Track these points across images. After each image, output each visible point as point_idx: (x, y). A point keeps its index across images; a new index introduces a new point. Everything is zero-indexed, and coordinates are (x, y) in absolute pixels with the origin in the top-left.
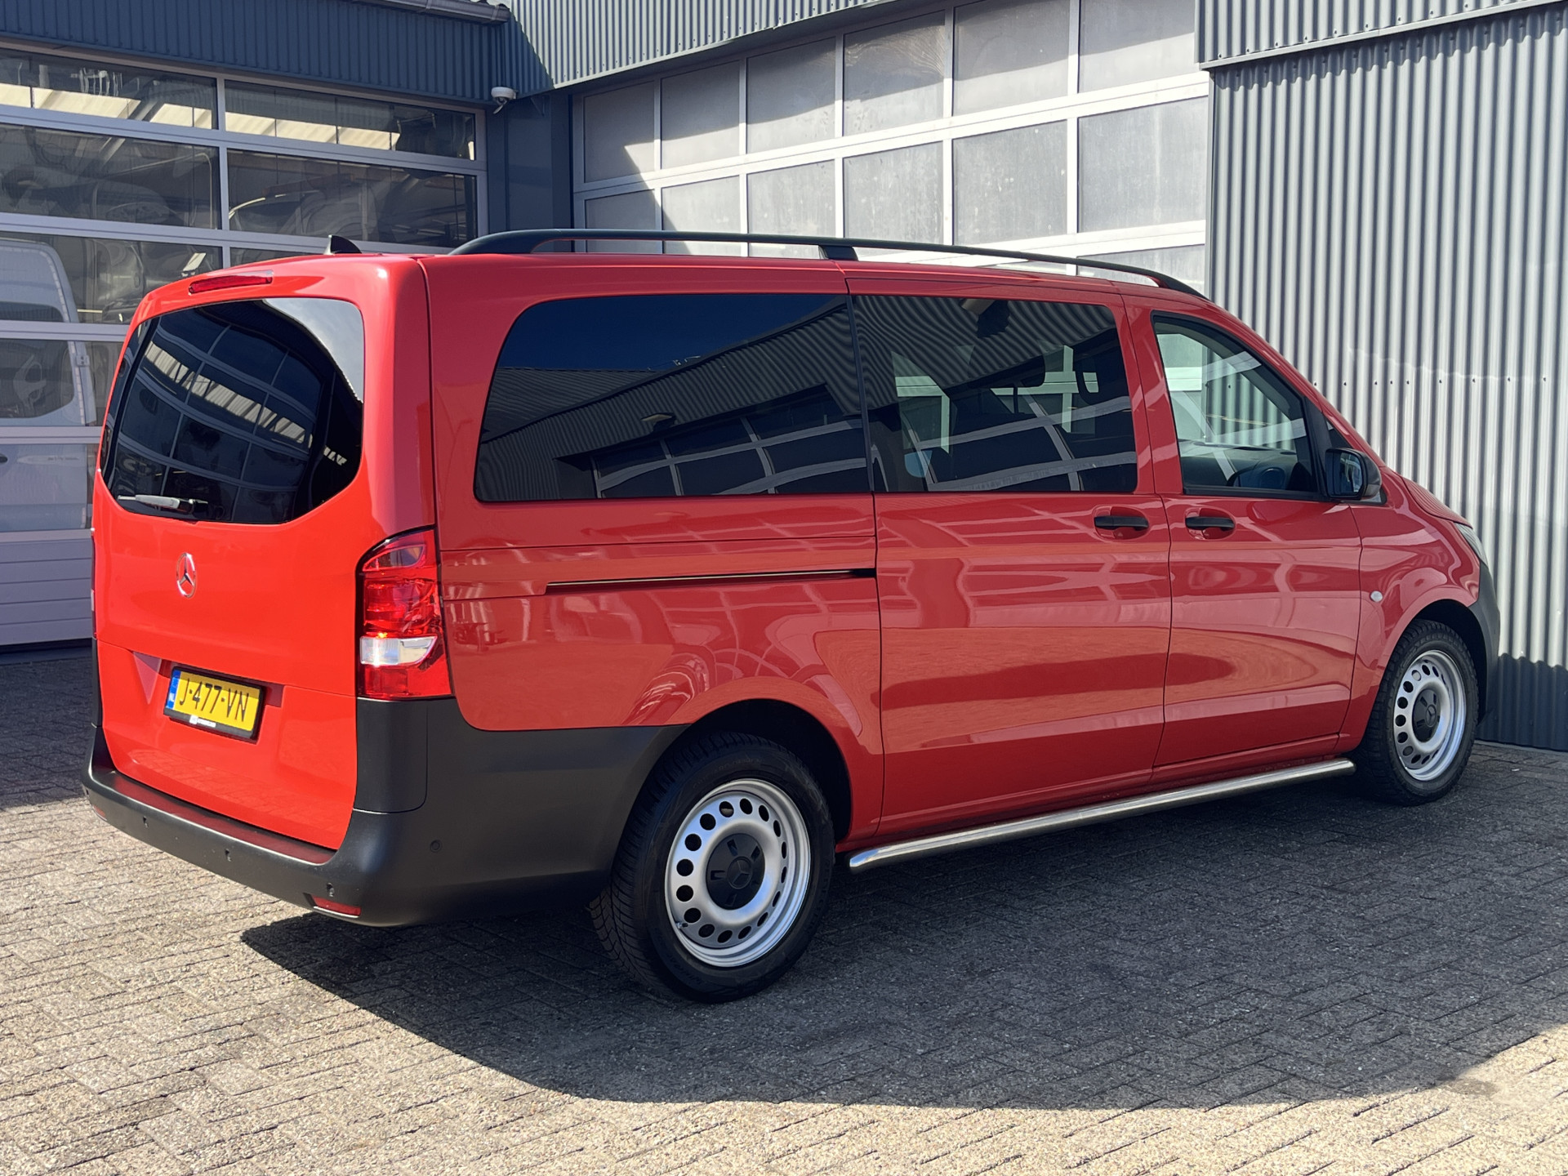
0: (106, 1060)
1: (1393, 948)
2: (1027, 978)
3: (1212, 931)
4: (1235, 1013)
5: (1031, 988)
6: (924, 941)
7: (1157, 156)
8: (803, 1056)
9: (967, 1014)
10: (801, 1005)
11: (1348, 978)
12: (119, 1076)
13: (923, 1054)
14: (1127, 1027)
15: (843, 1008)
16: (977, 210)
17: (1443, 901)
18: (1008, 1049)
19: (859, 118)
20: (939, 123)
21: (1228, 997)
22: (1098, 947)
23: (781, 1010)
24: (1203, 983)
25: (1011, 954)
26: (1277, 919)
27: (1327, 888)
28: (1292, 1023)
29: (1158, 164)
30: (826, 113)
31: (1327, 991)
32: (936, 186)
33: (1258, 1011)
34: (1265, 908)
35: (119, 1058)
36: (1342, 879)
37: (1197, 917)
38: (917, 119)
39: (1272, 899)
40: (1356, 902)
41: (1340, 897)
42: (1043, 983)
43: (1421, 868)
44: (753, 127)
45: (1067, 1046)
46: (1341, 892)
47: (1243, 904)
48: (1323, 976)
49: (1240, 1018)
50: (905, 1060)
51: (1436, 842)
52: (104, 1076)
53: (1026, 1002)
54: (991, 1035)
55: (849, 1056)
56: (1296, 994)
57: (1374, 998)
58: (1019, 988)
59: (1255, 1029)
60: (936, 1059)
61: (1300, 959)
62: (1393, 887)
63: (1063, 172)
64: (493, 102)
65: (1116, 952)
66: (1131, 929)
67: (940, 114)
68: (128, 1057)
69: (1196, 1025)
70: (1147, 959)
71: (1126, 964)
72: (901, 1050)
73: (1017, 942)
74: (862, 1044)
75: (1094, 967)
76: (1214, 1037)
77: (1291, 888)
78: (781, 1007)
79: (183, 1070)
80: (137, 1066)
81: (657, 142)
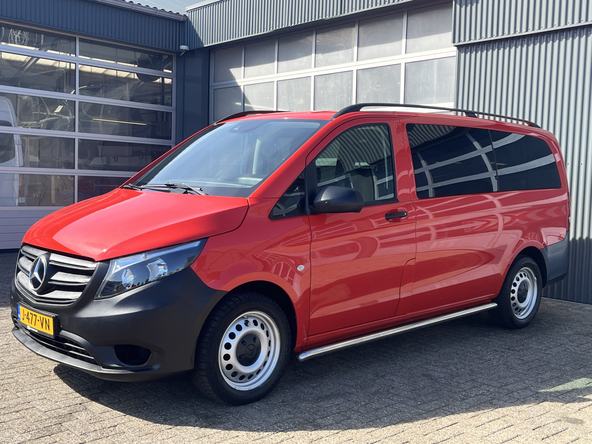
0: (46, 400)
1: (536, 371)
2: (399, 378)
3: (466, 363)
4: (481, 392)
5: (401, 382)
6: (358, 364)
7: (435, 78)
8: (319, 404)
9: (379, 391)
10: (314, 386)
11: (521, 381)
12: (52, 406)
13: (364, 404)
14: (441, 397)
15: (331, 387)
16: (365, 96)
17: (552, 355)
18: (397, 403)
19: (321, 61)
20: (352, 64)
21: (477, 387)
22: (424, 368)
23: (307, 388)
24: (466, 382)
25: (391, 370)
26: (490, 360)
27: (507, 349)
28: (503, 396)
29: (435, 81)
30: (308, 59)
31: (514, 385)
32: (350, 87)
33: (489, 392)
34: (485, 356)
35: (51, 399)
36: (512, 346)
37: (460, 358)
38: (344, 62)
39: (487, 352)
40: (519, 354)
41: (513, 352)
42: (406, 380)
43: (541, 343)
44: (280, 63)
45: (419, 403)
46: (513, 350)
47: (477, 354)
48: (511, 380)
49: (483, 394)
50: (358, 407)
51: (545, 334)
52: (46, 406)
53: (401, 387)
54: (389, 398)
55: (336, 405)
56: (503, 386)
57: (532, 388)
58: (397, 382)
59: (489, 398)
60: (370, 406)
61: (502, 374)
62: (532, 349)
63: (399, 83)
64: (181, 51)
65: (431, 370)
66: (435, 362)
67: (352, 60)
68: (55, 399)
69: (466, 396)
70: (443, 372)
71: (436, 374)
72: (356, 403)
73: (393, 365)
74: (339, 401)
75: (424, 375)
76: (475, 401)
77: (494, 349)
78: (307, 386)
79: (77, 404)
80: (58, 402)
81: (243, 68)
